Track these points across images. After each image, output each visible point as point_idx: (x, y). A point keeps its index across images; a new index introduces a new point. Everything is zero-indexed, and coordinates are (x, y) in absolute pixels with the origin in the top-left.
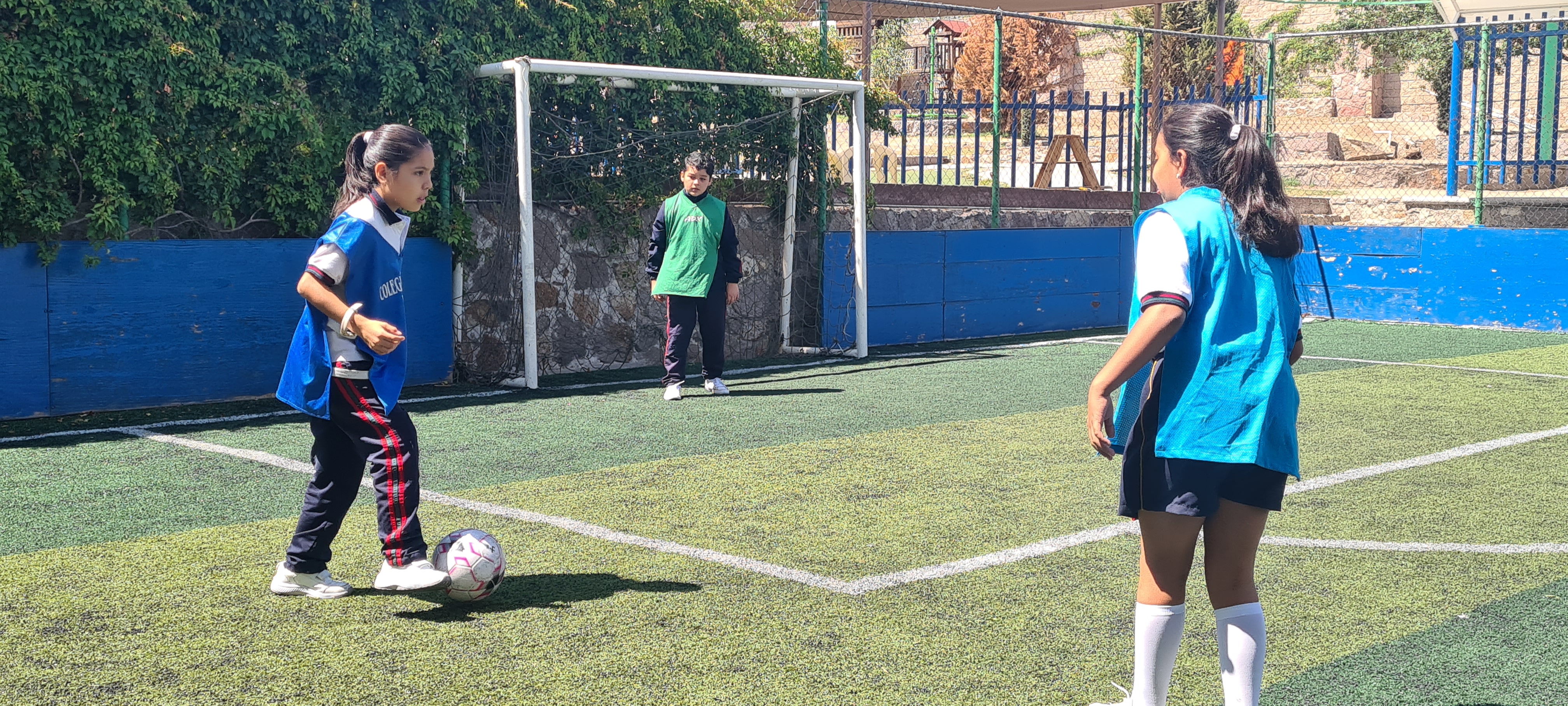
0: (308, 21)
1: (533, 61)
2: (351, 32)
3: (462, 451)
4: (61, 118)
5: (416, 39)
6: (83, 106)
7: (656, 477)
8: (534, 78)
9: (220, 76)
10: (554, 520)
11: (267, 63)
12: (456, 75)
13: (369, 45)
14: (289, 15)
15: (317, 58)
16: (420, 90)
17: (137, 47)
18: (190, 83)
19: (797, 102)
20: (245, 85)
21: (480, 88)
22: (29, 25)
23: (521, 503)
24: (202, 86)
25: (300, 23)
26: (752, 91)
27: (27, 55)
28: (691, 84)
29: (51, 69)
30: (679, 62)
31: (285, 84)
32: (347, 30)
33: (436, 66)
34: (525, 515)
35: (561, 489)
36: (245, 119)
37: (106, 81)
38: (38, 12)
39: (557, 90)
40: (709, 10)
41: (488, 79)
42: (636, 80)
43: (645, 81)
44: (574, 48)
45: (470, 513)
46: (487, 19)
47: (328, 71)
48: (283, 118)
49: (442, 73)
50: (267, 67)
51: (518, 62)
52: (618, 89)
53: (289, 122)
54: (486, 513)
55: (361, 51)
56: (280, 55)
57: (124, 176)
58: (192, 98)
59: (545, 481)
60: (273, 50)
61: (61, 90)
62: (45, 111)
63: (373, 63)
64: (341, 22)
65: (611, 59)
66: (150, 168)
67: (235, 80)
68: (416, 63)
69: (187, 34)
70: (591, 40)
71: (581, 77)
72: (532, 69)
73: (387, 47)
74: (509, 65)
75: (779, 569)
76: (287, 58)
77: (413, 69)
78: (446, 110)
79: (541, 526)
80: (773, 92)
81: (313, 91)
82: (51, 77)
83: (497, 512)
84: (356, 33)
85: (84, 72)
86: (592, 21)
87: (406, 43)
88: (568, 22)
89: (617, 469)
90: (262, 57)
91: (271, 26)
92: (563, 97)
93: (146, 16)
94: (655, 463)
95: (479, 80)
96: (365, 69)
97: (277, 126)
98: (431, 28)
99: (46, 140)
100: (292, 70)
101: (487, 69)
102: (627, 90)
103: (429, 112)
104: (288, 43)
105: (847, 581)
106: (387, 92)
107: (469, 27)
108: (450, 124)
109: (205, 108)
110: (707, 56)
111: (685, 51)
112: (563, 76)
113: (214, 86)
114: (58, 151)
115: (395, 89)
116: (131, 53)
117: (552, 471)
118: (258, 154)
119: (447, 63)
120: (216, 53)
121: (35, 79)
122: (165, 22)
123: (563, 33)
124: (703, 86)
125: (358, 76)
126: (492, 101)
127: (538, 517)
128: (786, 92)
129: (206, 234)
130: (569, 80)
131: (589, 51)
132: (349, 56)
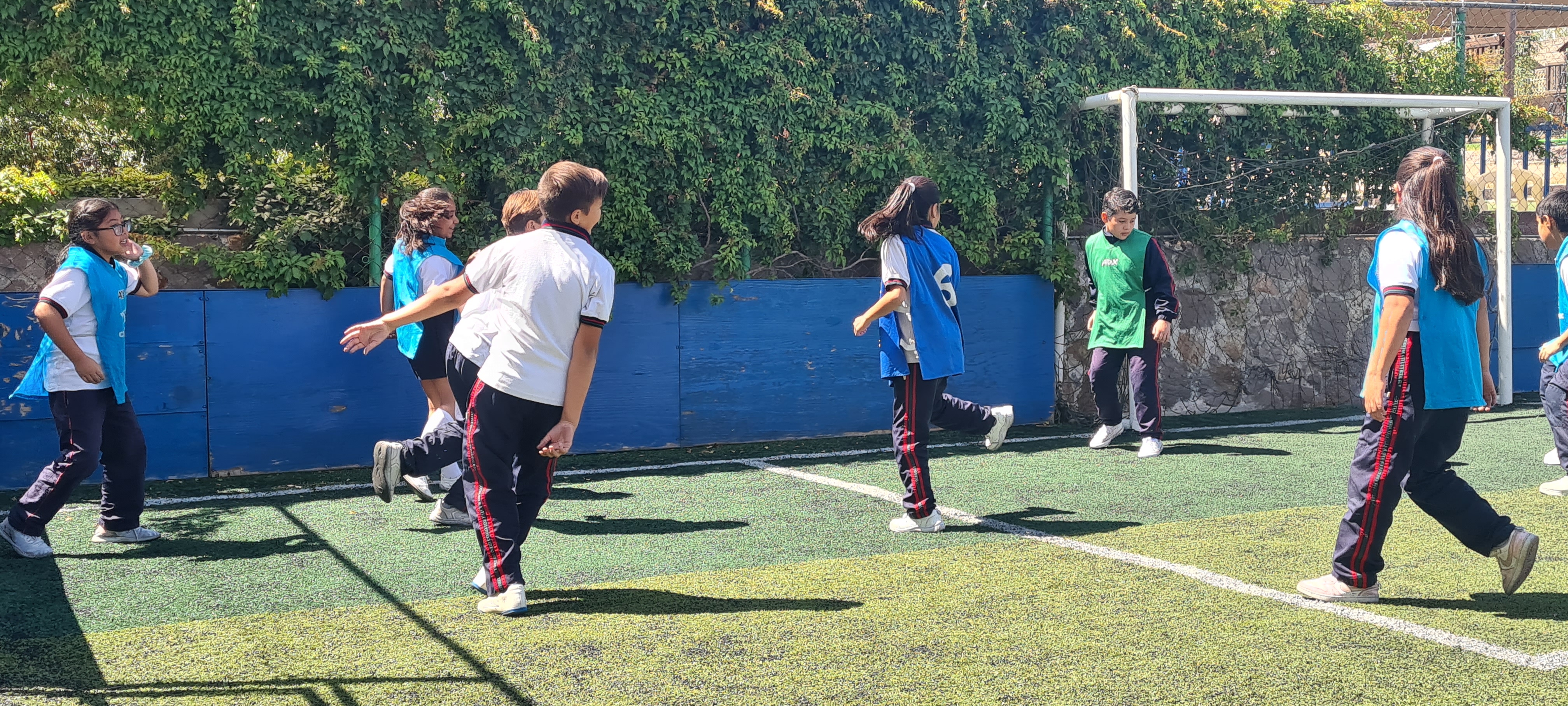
0: (917, 61)
1: (1141, 90)
2: (957, 70)
3: (1072, 492)
4: (692, 164)
5: (1020, 75)
6: (711, 152)
7: (1285, 527)
8: (1141, 108)
9: (833, 118)
10: (1179, 568)
11: (878, 105)
12: (1060, 108)
13: (975, 82)
14: (899, 57)
15: (924, 96)
16: (1023, 125)
17: (760, 93)
18: (807, 127)
19: (1428, 124)
20: (857, 127)
21: (1085, 122)
22: (667, 77)
23: (1140, 549)
24: (817, 129)
25: (908, 64)
26: (1376, 112)
27: (665, 107)
28: (1308, 108)
29: (684, 118)
30: (1295, 86)
31: (895, 123)
32: (953, 68)
33: (1040, 100)
34: (1146, 561)
35: (1182, 536)
36: (857, 159)
37: (733, 128)
38: (674, 66)
39: (1164, 120)
40: (1330, 28)
41: (1093, 111)
42: (1247, 107)
43: (1257, 107)
44: (1182, 76)
45: (1087, 556)
46: (1092, 50)
47: (935, 110)
48: (892, 157)
49: (1046, 108)
50: (876, 109)
51: (1125, 92)
52: (1228, 118)
53: (897, 161)
54: (1104, 558)
55: (966, 88)
56: (890, 96)
57: (748, 218)
58: (808, 141)
59: (1164, 526)
60: (883, 91)
61: (693, 138)
62: (678, 158)
63: (979, 100)
64: (947, 60)
65: (1221, 86)
66: (770, 209)
67: (848, 121)
68: (1021, 99)
69: (805, 80)
70: (1200, 67)
71: (1189, 105)
72: (1141, 98)
73: (993, 83)
74: (1114, 96)
75: (1447, 635)
76: (896, 99)
77: (1017, 105)
78: (1049, 144)
79: (1166, 574)
80: (1402, 114)
81: (918, 130)
82: (684, 126)
83: (1116, 557)
84: (962, 71)
85: (713, 120)
86: (1201, 46)
87: (1010, 78)
88: (1176, 48)
89: (1240, 517)
90: (872, 98)
91: (883, 68)
92: (1170, 127)
93: (769, 64)
94: (1282, 511)
95: (1083, 113)
96: (970, 107)
97: (887, 166)
98: (1035, 62)
99: (679, 185)
100: (900, 111)
101: (1092, 101)
102: (1238, 117)
103: (1032, 147)
104: (897, 83)
105: (1533, 654)
106: (991, 129)
107: (1074, 59)
108: (1054, 159)
109: (819, 150)
110: (1327, 78)
111: (1303, 73)
112: (1171, 104)
113: (828, 130)
114: (690, 195)
115: (1000, 126)
116: (755, 100)
117: (1169, 516)
118: (869, 194)
119: (1051, 97)
120: (831, 98)
121: (671, 128)
122: (785, 68)
123: (1170, 61)
124: (1321, 109)
125: (963, 115)
126: (1096, 134)
127: (1160, 564)
128: (1415, 113)
129: (819, 274)
130: (1176, 109)
131: (1198, 78)
132: (954, 94)
